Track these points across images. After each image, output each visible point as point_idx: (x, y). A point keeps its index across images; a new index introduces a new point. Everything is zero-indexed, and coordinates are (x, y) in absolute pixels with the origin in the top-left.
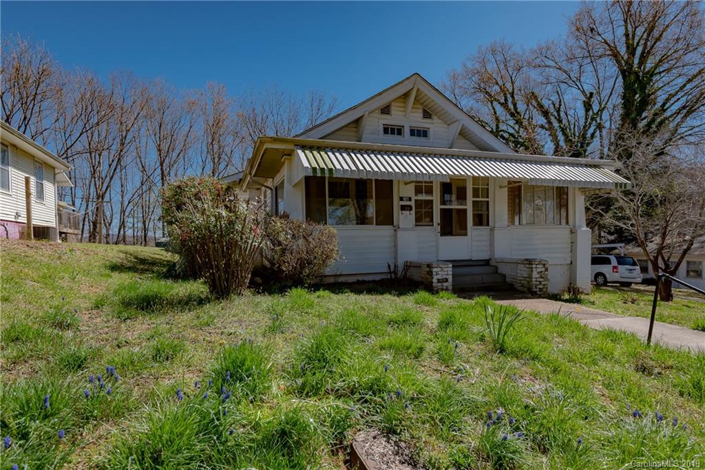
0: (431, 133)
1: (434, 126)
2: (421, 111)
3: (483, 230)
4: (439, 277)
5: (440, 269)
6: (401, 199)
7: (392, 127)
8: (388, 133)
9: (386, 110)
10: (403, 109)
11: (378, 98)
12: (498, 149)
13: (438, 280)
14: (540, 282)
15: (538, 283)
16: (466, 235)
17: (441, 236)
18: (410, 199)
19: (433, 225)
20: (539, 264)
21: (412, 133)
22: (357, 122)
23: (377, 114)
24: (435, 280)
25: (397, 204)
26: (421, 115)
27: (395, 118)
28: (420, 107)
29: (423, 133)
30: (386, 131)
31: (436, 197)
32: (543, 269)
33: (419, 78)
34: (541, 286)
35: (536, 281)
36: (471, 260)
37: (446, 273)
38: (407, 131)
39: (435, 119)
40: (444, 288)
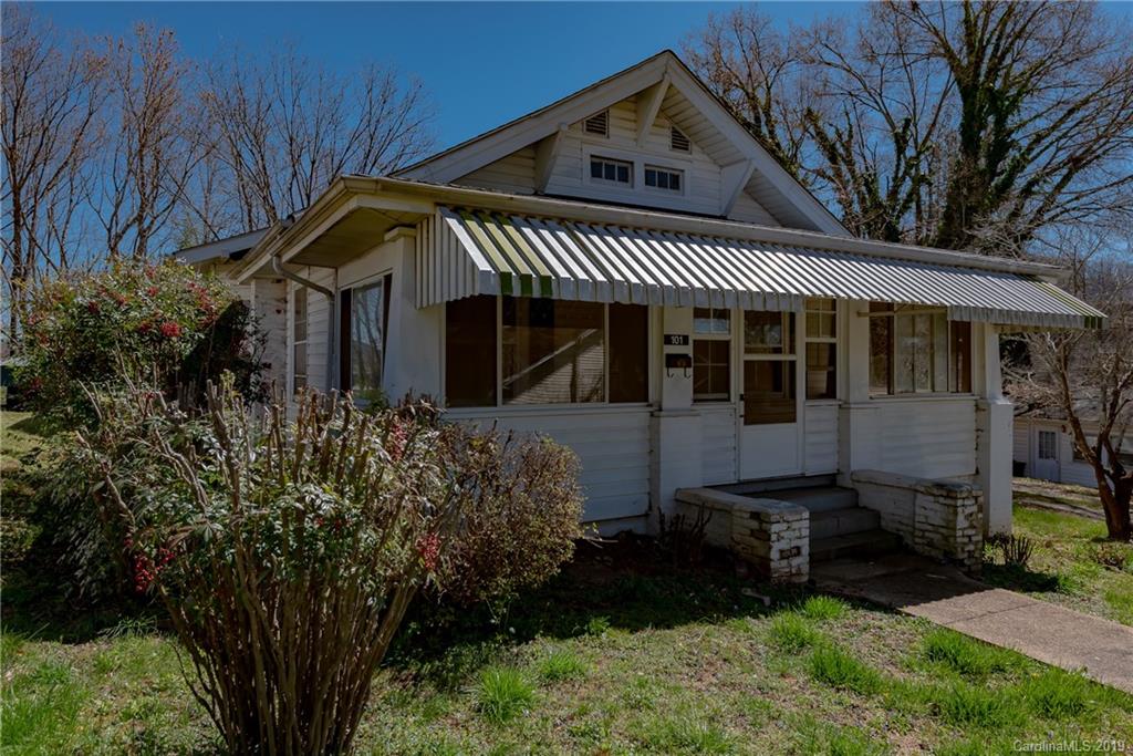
0: (687, 182)
1: (693, 166)
2: (668, 132)
3: (827, 409)
4: (784, 545)
5: (785, 526)
6: (668, 340)
7: (611, 163)
8: (600, 176)
9: (597, 125)
10: (633, 125)
11: (590, 96)
12: (821, 227)
13: (781, 551)
14: (970, 537)
15: (966, 540)
16: (795, 420)
17: (746, 423)
18: (685, 340)
19: (728, 400)
20: (967, 498)
21: (650, 178)
22: (539, 147)
23: (580, 134)
24: (774, 555)
25: (656, 352)
26: (668, 141)
27: (618, 143)
28: (667, 123)
29: (671, 181)
30: (596, 170)
31: (735, 333)
32: (975, 509)
33: (673, 63)
34: (971, 547)
35: (963, 536)
36: (803, 477)
37: (797, 533)
38: (639, 174)
39: (696, 152)
40: (794, 571)
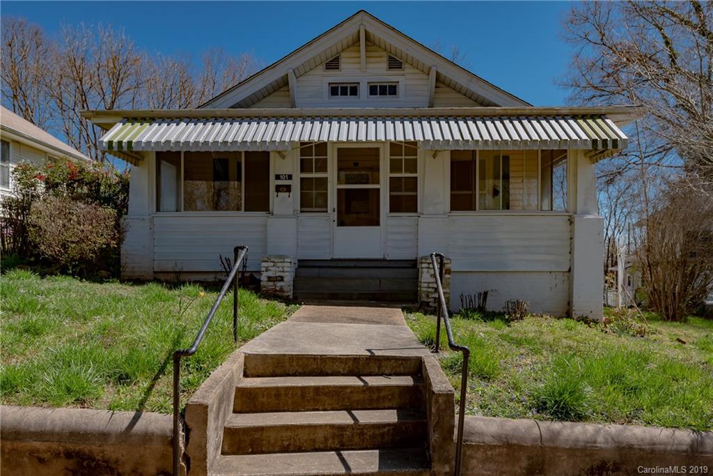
0: (400, 89)
1: (400, 78)
2: (385, 59)
3: (405, 218)
4: (270, 274)
5: (272, 264)
6: (278, 177)
7: (343, 85)
8: (337, 95)
9: (333, 64)
10: (356, 60)
11: (306, 50)
13: (269, 277)
14: (435, 289)
15: (431, 290)
16: (378, 224)
17: (338, 225)
18: (290, 177)
19: (327, 212)
21: (373, 90)
22: (284, 83)
23: (320, 71)
24: (263, 279)
25: (273, 183)
26: (385, 65)
27: (348, 72)
28: (384, 54)
29: (392, 90)
30: (334, 91)
31: (332, 174)
33: (366, 17)
34: (436, 295)
35: (428, 287)
36: (384, 260)
37: (281, 269)
38: (364, 90)
39: (407, 69)
40: (278, 289)
